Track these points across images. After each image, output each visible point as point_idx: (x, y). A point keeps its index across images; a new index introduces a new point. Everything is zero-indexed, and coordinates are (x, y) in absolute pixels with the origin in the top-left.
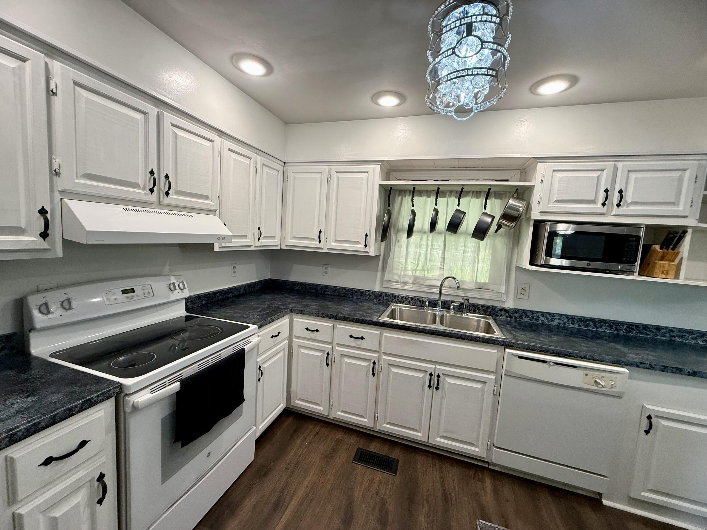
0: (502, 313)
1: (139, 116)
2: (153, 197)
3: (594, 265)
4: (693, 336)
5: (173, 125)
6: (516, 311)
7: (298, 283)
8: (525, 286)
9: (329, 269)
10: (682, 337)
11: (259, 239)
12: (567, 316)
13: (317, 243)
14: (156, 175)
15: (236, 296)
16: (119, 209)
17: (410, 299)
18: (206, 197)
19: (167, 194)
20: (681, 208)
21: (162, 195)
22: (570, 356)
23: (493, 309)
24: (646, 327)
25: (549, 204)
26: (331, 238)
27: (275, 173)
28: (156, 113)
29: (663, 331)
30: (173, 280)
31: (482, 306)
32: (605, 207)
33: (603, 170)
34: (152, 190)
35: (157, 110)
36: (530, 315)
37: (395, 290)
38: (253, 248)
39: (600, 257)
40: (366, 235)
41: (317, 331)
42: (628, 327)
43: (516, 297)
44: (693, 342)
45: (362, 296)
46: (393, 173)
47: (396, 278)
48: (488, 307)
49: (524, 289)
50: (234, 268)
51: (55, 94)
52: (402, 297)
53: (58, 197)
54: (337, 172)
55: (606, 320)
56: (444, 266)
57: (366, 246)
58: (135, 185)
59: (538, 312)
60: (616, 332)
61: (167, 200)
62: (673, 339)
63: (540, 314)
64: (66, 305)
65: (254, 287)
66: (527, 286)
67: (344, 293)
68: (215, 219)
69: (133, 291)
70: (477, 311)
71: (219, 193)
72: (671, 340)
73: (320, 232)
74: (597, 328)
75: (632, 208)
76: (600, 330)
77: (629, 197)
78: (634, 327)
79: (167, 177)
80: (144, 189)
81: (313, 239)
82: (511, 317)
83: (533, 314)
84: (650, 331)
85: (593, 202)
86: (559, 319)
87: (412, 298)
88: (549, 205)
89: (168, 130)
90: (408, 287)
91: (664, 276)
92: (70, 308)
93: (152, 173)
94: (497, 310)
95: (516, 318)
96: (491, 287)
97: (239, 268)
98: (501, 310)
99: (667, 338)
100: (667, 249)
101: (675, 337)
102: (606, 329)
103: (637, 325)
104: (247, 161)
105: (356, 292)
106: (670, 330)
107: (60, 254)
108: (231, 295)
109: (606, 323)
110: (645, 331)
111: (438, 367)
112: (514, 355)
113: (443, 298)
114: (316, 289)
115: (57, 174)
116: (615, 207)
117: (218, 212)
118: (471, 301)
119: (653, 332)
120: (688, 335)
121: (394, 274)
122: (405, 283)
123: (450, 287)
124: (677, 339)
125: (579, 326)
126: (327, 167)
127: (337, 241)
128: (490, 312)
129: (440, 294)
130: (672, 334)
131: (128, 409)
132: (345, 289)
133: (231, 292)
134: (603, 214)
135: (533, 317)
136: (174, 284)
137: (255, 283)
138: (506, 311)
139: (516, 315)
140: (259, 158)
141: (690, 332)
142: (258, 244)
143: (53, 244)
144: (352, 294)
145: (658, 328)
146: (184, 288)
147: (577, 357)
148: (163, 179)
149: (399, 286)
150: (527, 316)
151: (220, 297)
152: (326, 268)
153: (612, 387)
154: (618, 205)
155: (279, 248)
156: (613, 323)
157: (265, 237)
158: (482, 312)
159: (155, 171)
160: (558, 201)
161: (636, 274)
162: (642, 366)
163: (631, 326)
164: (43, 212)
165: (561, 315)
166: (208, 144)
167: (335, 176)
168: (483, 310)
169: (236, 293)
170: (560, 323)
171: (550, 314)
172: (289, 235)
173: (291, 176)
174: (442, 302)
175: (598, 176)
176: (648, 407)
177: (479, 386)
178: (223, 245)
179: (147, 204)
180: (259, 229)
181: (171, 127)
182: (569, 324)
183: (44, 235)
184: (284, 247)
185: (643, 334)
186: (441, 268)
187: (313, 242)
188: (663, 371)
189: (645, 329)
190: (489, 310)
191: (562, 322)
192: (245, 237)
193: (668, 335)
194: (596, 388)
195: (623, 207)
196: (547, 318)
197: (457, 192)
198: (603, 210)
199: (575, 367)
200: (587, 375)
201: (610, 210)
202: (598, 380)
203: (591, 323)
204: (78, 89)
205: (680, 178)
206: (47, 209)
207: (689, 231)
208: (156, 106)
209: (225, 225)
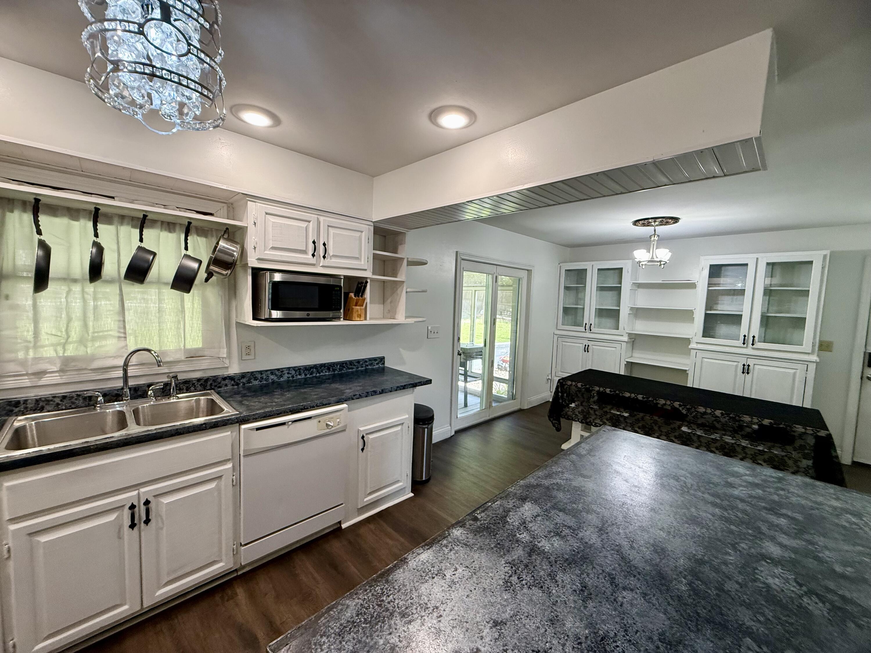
0: (227, 381)
3: (312, 314)
4: (377, 362)
6: (243, 375)
8: (249, 344)
10: (371, 364)
12: (294, 368)
20: (362, 262)
22: (305, 409)
23: (214, 381)
24: (351, 362)
25: (265, 251)
29: (361, 363)
31: (199, 380)
32: (315, 257)
33: (309, 221)
36: (259, 376)
37: (10, 392)
39: (317, 307)
42: (340, 366)
43: (241, 359)
44: (377, 366)
48: (207, 380)
49: (248, 347)
52: (37, 401)
55: (325, 364)
56: (125, 333)
59: (267, 371)
60: (333, 373)
62: (367, 367)
63: (269, 372)
66: (252, 345)
70: (192, 388)
72: (366, 369)
74: (319, 373)
75: (334, 260)
76: (322, 374)
77: (331, 251)
82: (238, 384)
83: (262, 374)
84: (354, 365)
85: (304, 252)
86: (288, 373)
87: (64, 397)
91: (359, 319)
94: (219, 380)
95: (244, 384)
96: (206, 353)
98: (224, 379)
99: (364, 368)
102: (326, 372)
103: (346, 363)
106: (365, 361)
109: (325, 367)
110: (351, 367)
111: (143, 490)
112: (252, 429)
113: (132, 383)
116: (322, 258)
118: (181, 377)
119: (356, 366)
120: (374, 362)
121: (7, 362)
123: (142, 364)
124: (369, 367)
125: (306, 375)
128: (211, 385)
129: (126, 378)
130: (366, 364)
134: (313, 265)
135: (262, 378)
138: (231, 378)
139: (244, 380)
141: (375, 359)
145: (358, 361)
147: (311, 407)
149: (26, 382)
150: (256, 379)
153: (338, 424)
154: (324, 257)
156: (330, 365)
158: (199, 388)
160: (273, 248)
161: (342, 319)
162: (354, 398)
163: (343, 364)
165: (289, 368)
168: (201, 385)
170: (288, 378)
171: (278, 370)
174: (130, 389)
175: (306, 227)
176: (361, 429)
177: (212, 485)
182: (297, 375)
185: (350, 369)
186: (119, 337)
188: (367, 396)
189: (351, 365)
190: (209, 383)
191: (290, 375)
193: (364, 365)
194: (328, 430)
195: (327, 259)
196: (276, 375)
197: (133, 219)
198: (313, 261)
199: (309, 418)
200: (319, 422)
201: (318, 261)
202: (328, 423)
203: (315, 370)
205: (360, 239)
207: (368, 282)
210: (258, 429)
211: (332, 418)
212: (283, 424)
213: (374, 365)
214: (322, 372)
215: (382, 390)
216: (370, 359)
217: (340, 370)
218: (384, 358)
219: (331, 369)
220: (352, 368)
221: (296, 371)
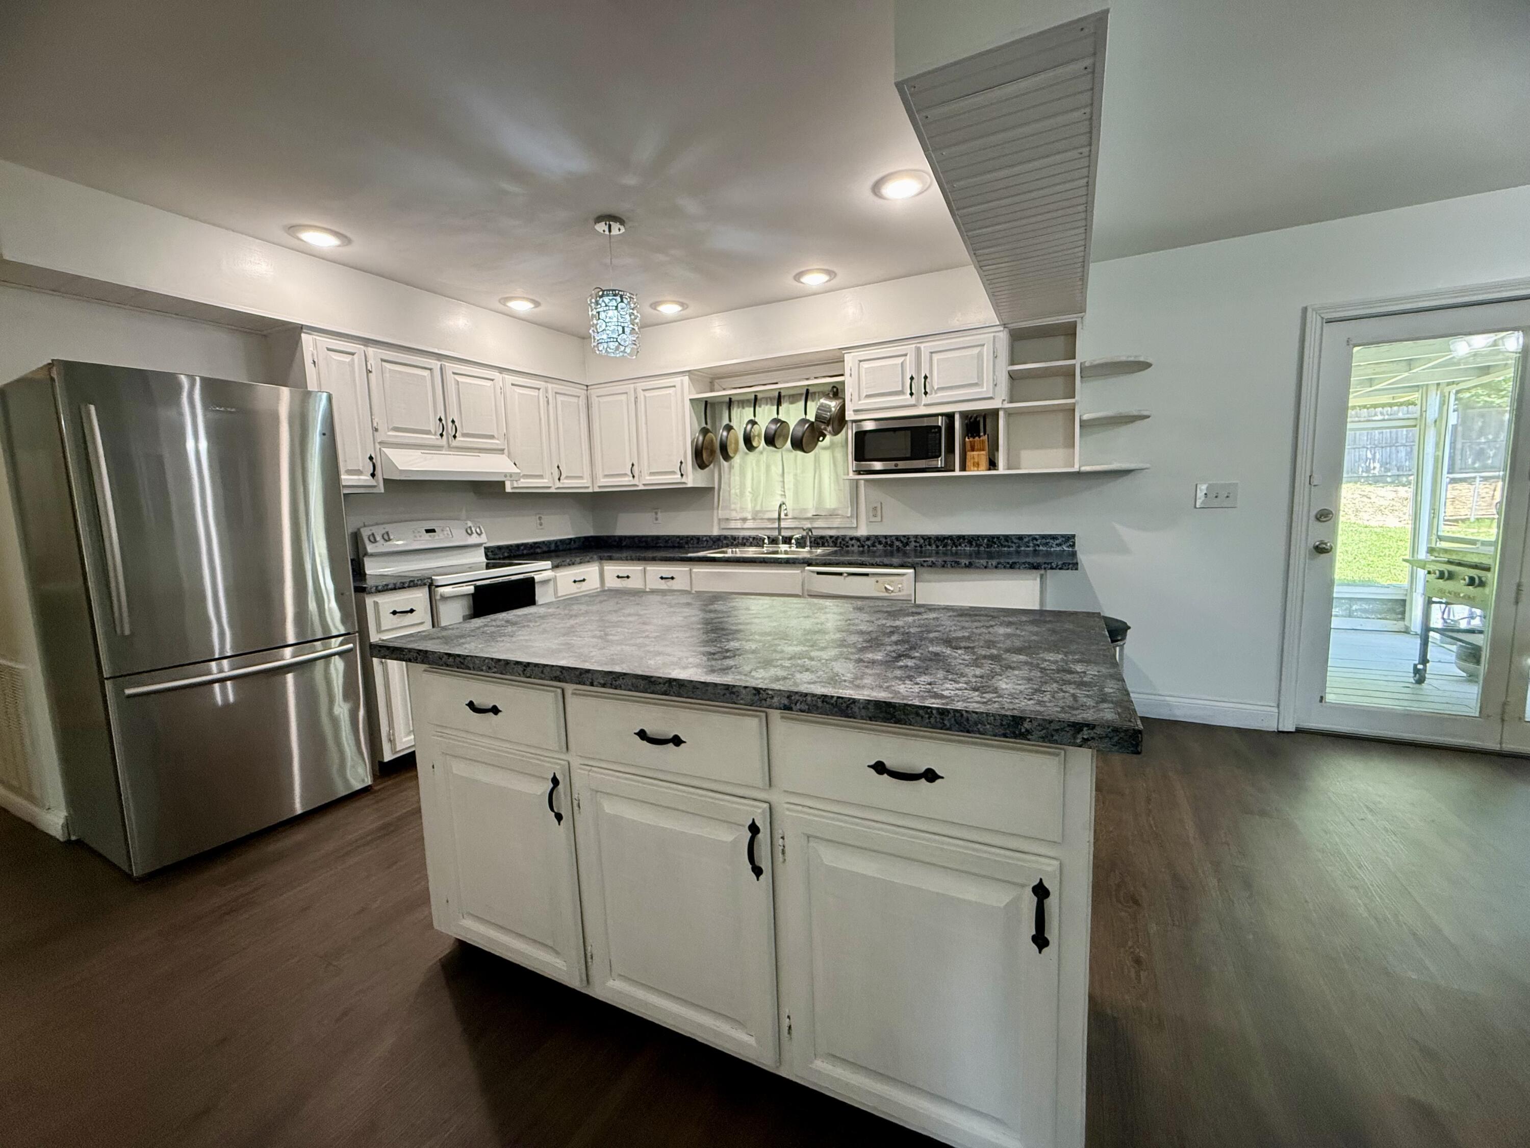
0: (853, 542)
1: (426, 373)
2: (444, 441)
3: (902, 465)
4: (1058, 542)
5: (454, 373)
6: (868, 538)
7: (626, 537)
8: (876, 505)
9: (660, 515)
10: (1047, 544)
11: (559, 479)
12: (923, 537)
13: (631, 478)
14: (444, 422)
15: (544, 552)
16: (418, 453)
17: (751, 540)
18: (492, 437)
19: (455, 437)
20: (985, 389)
21: (451, 438)
22: (863, 564)
23: (843, 540)
24: (1007, 538)
25: (859, 400)
26: (645, 472)
27: (575, 400)
28: (439, 366)
29: (1026, 540)
30: (470, 524)
31: (831, 537)
32: (914, 396)
33: (906, 355)
34: (442, 435)
35: (439, 363)
36: (884, 540)
37: (734, 531)
38: (553, 490)
39: (908, 455)
40: (681, 463)
41: (628, 577)
42: (989, 540)
43: (870, 522)
44: (1058, 549)
45: (698, 543)
46: (717, 381)
47: (734, 515)
48: (837, 538)
49: (875, 509)
50: (540, 518)
51: (370, 372)
52: (743, 538)
53: (378, 446)
54: (644, 390)
55: (964, 536)
56: (784, 492)
57: (682, 475)
58: (428, 432)
59: (891, 536)
60: (976, 549)
61: (454, 443)
62: (1037, 548)
63: (894, 538)
64: (386, 537)
65: (570, 543)
66: (878, 506)
67: (679, 543)
68: (504, 458)
69: (433, 531)
70: (826, 544)
71: (505, 431)
72: (1035, 550)
73: (633, 465)
74: (956, 546)
75: (940, 394)
76: (959, 548)
77: (936, 381)
78: (995, 540)
79: (453, 422)
80: (435, 434)
81: (625, 475)
82: (863, 546)
83: (886, 539)
84: (1012, 542)
85: (902, 392)
86: (915, 541)
87: (754, 538)
88: (860, 402)
89: (450, 378)
90: (749, 524)
91: (976, 469)
92: (389, 540)
93: (440, 420)
94: (847, 539)
95: (869, 547)
96: (840, 512)
97: (546, 519)
98: (851, 539)
99: (1031, 549)
100: (980, 437)
101: (1039, 546)
102: (966, 546)
103: (998, 537)
104: (534, 393)
105: (692, 539)
106: (1034, 538)
107: (383, 491)
108: (538, 550)
109: (964, 539)
110: (1006, 543)
113: (783, 533)
114: (646, 542)
115: (376, 430)
116: (924, 395)
117: (506, 451)
118: (816, 533)
119: (1015, 543)
120: (1052, 541)
121: (733, 510)
122: (744, 520)
123: (796, 519)
124: (1041, 548)
125: (937, 547)
126: (632, 386)
127: (652, 474)
128: (840, 543)
129: (779, 529)
130: (1035, 542)
131: (438, 597)
132: (678, 537)
133: (539, 547)
134: (914, 406)
135: (886, 543)
136: (470, 528)
137: (571, 539)
138: (858, 539)
139: (869, 543)
140: (550, 386)
141: (1054, 537)
142: (558, 485)
143: (377, 481)
144: (687, 543)
145: (1020, 537)
146: (482, 533)
147: (870, 564)
148: (450, 424)
149: (739, 525)
150: (880, 543)
151: (525, 552)
152: (656, 513)
153: (900, 591)
154: (926, 393)
155: (590, 490)
156: (972, 538)
157: (567, 477)
158: (831, 544)
159: (443, 418)
160: (868, 396)
161: (958, 470)
162: (925, 564)
163: (992, 540)
164: (371, 458)
165: (916, 536)
166: (489, 383)
167: (641, 395)
168: (833, 542)
169: (545, 549)
170: (916, 547)
171: (904, 536)
172: (599, 472)
173: (594, 400)
174: (783, 537)
175: (902, 363)
178: (515, 485)
179: (439, 448)
180: (558, 467)
181: (453, 375)
182: (925, 545)
183: (373, 475)
184: (597, 490)
185: (1005, 546)
186: (782, 495)
187: (626, 479)
188: (943, 566)
189: (1007, 541)
190: (839, 541)
191: (918, 545)
192: (541, 477)
193: (1031, 545)
194: (887, 594)
195: (931, 394)
196: (902, 542)
197: (769, 396)
198: (913, 401)
199: (866, 575)
200: (877, 582)
201: (918, 400)
202: (888, 587)
203: (949, 541)
204: (384, 364)
205: (980, 356)
206: (373, 456)
207: (1001, 414)
208: (439, 360)
209: (515, 464)
210: (819, 573)
211: (893, 582)
212: (840, 574)
213: (1052, 547)
214: (960, 545)
215: (970, 563)
216: (1043, 537)
217: (988, 546)
218: (1074, 536)
219: (974, 544)
220: (1009, 547)
221: (925, 540)
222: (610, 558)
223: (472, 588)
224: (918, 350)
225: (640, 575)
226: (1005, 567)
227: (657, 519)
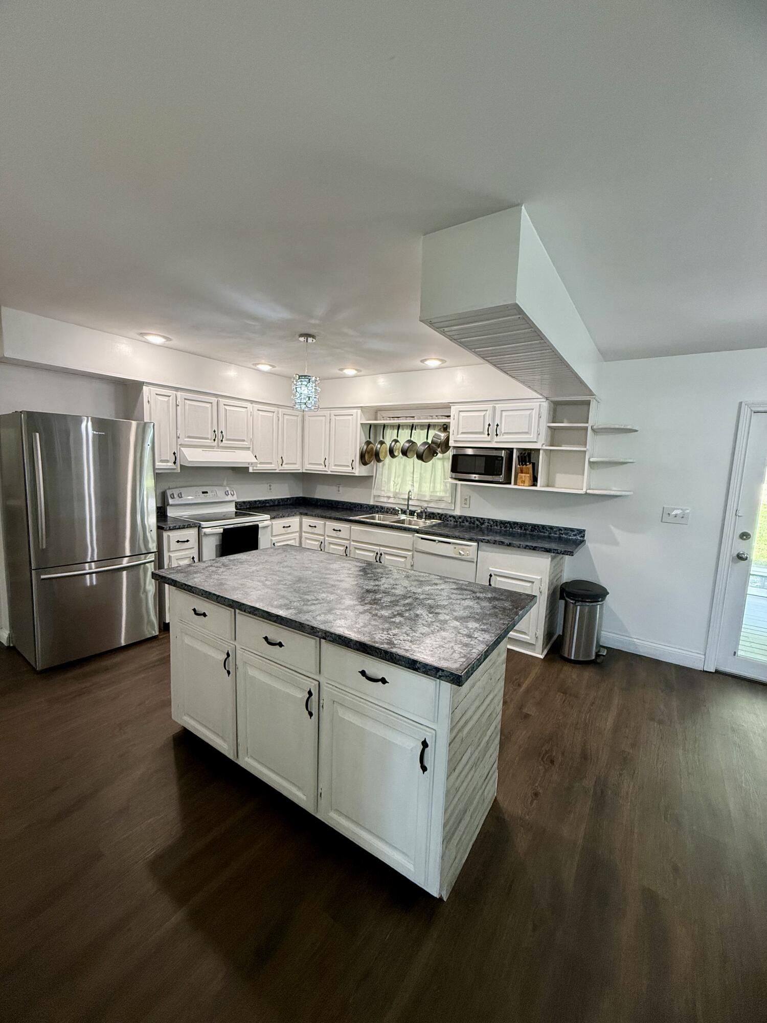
0: (451, 518)
1: (208, 405)
2: (215, 444)
4: (574, 533)
5: (224, 405)
6: (460, 517)
7: (320, 500)
8: (466, 497)
9: (341, 488)
10: (567, 534)
11: (282, 465)
12: (492, 520)
13: (324, 467)
14: (216, 433)
15: (271, 506)
16: (200, 450)
17: (392, 510)
18: (243, 441)
19: (222, 441)
20: (532, 437)
21: (220, 441)
22: (448, 536)
23: (445, 516)
24: (543, 527)
25: (458, 435)
26: (332, 463)
27: (296, 418)
28: (216, 401)
29: (555, 530)
30: (228, 489)
31: (438, 514)
32: (489, 436)
33: (487, 411)
34: (214, 440)
35: (216, 399)
36: (469, 519)
38: (277, 471)
39: (483, 472)
40: (353, 461)
41: (315, 527)
42: (532, 527)
43: (462, 507)
44: (574, 538)
45: (361, 508)
46: (380, 412)
47: (383, 493)
48: (442, 515)
49: (466, 499)
50: (270, 486)
51: (178, 406)
52: (387, 508)
53: (179, 447)
54: (335, 415)
55: (518, 523)
56: (413, 483)
57: (353, 468)
58: (207, 439)
59: (474, 518)
60: (525, 532)
61: (221, 444)
62: (562, 536)
63: (476, 519)
64: (180, 495)
65: (287, 501)
66: (468, 498)
67: (350, 507)
68: (249, 453)
69: (207, 492)
70: (435, 518)
71: (251, 437)
73: (325, 459)
74: (512, 529)
75: (506, 436)
76: (514, 530)
77: (503, 428)
78: (536, 527)
79: (222, 432)
80: (211, 440)
81: (321, 464)
82: (457, 522)
83: (471, 519)
84: (547, 530)
85: (482, 433)
86: (488, 523)
89: (222, 407)
90: (391, 500)
91: (522, 485)
92: (182, 497)
93: (215, 431)
94: (448, 516)
96: (445, 499)
97: (273, 486)
98: (450, 516)
99: (558, 535)
100: (526, 465)
101: (562, 534)
102: (518, 529)
103: (538, 526)
104: (271, 414)
105: (358, 505)
106: (560, 529)
107: (179, 471)
108: (268, 505)
109: (518, 525)
110: (543, 531)
111: (381, 548)
112: (419, 537)
113: (411, 508)
114: (332, 504)
115: (179, 438)
117: (251, 449)
118: (429, 510)
119: (548, 531)
120: (570, 532)
121: (382, 491)
122: (389, 497)
123: (418, 500)
124: (564, 536)
125: (501, 527)
126: (329, 412)
127: (335, 465)
129: (408, 505)
130: (560, 531)
131: (203, 534)
132: (350, 503)
133: (268, 503)
134: (489, 442)
135: (471, 521)
136: (228, 491)
137: (288, 499)
138: (454, 517)
139: (461, 520)
140: (280, 410)
141: (572, 530)
142: (281, 468)
143: (177, 466)
144: (355, 507)
145: (551, 528)
146: (234, 494)
147: (452, 537)
148: (220, 434)
149: (385, 500)
150: (467, 521)
151: (259, 505)
152: (339, 487)
153: (468, 555)
154: (497, 435)
155: (300, 471)
156: (522, 524)
157: (286, 464)
159: (216, 430)
160: (463, 433)
162: (484, 541)
163: (535, 527)
164: (174, 453)
165: (489, 519)
166: (244, 410)
167: (333, 418)
168: (439, 517)
169: (272, 504)
170: (488, 526)
171: (482, 519)
172: (306, 462)
173: (307, 418)
174: (410, 511)
175: (484, 416)
176: (490, 569)
177: (403, 560)
178: (255, 468)
179: (213, 447)
180: (282, 458)
181: (223, 406)
182: (494, 526)
183: (175, 463)
184: (304, 471)
185: (542, 532)
186: (411, 485)
187: (321, 467)
188: (494, 544)
190: (443, 517)
191: (489, 525)
192: (271, 463)
193: (558, 533)
194: (460, 556)
195: (500, 436)
196: (480, 522)
197: (407, 426)
198: (489, 439)
199: (449, 543)
200: (455, 548)
201: (492, 438)
202: (461, 552)
203: (508, 525)
204: (186, 401)
205: (530, 415)
206: (176, 452)
207: (541, 452)
208: (216, 398)
209: (256, 457)
210: (422, 538)
211: (464, 549)
212: (434, 541)
213: (570, 536)
214: (515, 528)
215: (510, 543)
216: (566, 529)
217: (532, 531)
218: (584, 531)
219: (523, 528)
220: (544, 533)
221: (494, 522)
222: (306, 514)
223: (222, 530)
224: (494, 408)
225: (322, 526)
226: (530, 549)
227: (339, 491)
